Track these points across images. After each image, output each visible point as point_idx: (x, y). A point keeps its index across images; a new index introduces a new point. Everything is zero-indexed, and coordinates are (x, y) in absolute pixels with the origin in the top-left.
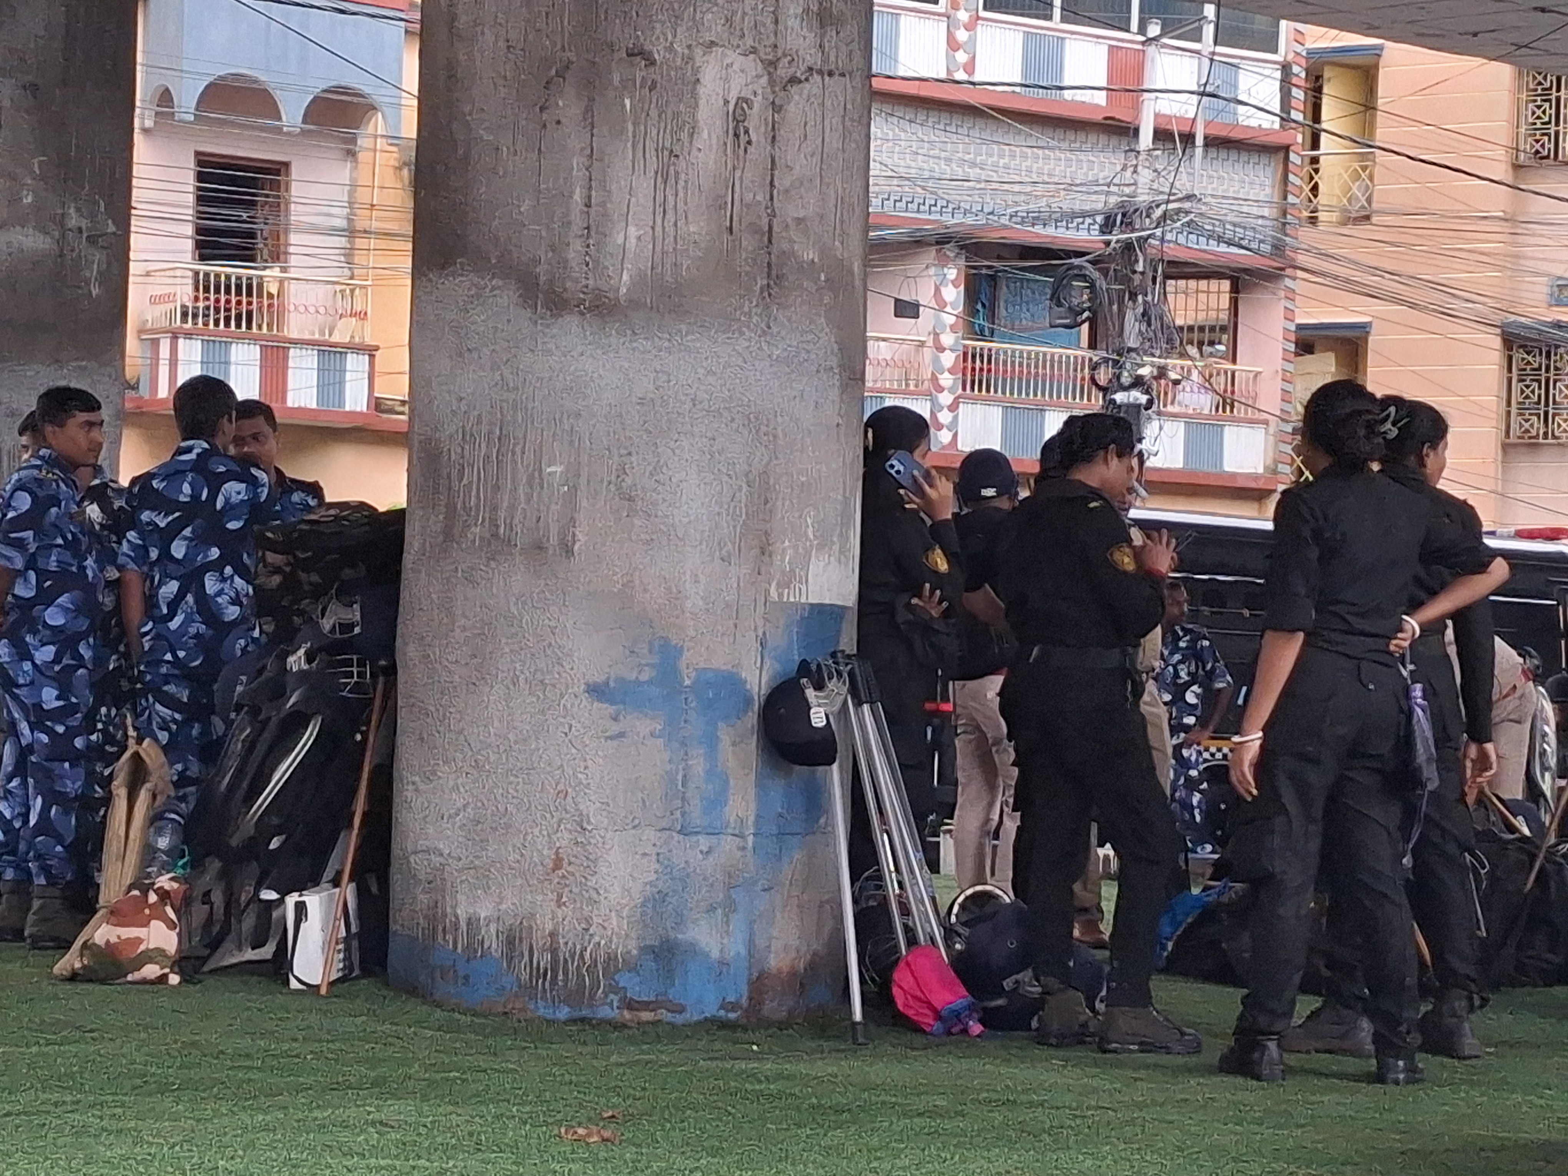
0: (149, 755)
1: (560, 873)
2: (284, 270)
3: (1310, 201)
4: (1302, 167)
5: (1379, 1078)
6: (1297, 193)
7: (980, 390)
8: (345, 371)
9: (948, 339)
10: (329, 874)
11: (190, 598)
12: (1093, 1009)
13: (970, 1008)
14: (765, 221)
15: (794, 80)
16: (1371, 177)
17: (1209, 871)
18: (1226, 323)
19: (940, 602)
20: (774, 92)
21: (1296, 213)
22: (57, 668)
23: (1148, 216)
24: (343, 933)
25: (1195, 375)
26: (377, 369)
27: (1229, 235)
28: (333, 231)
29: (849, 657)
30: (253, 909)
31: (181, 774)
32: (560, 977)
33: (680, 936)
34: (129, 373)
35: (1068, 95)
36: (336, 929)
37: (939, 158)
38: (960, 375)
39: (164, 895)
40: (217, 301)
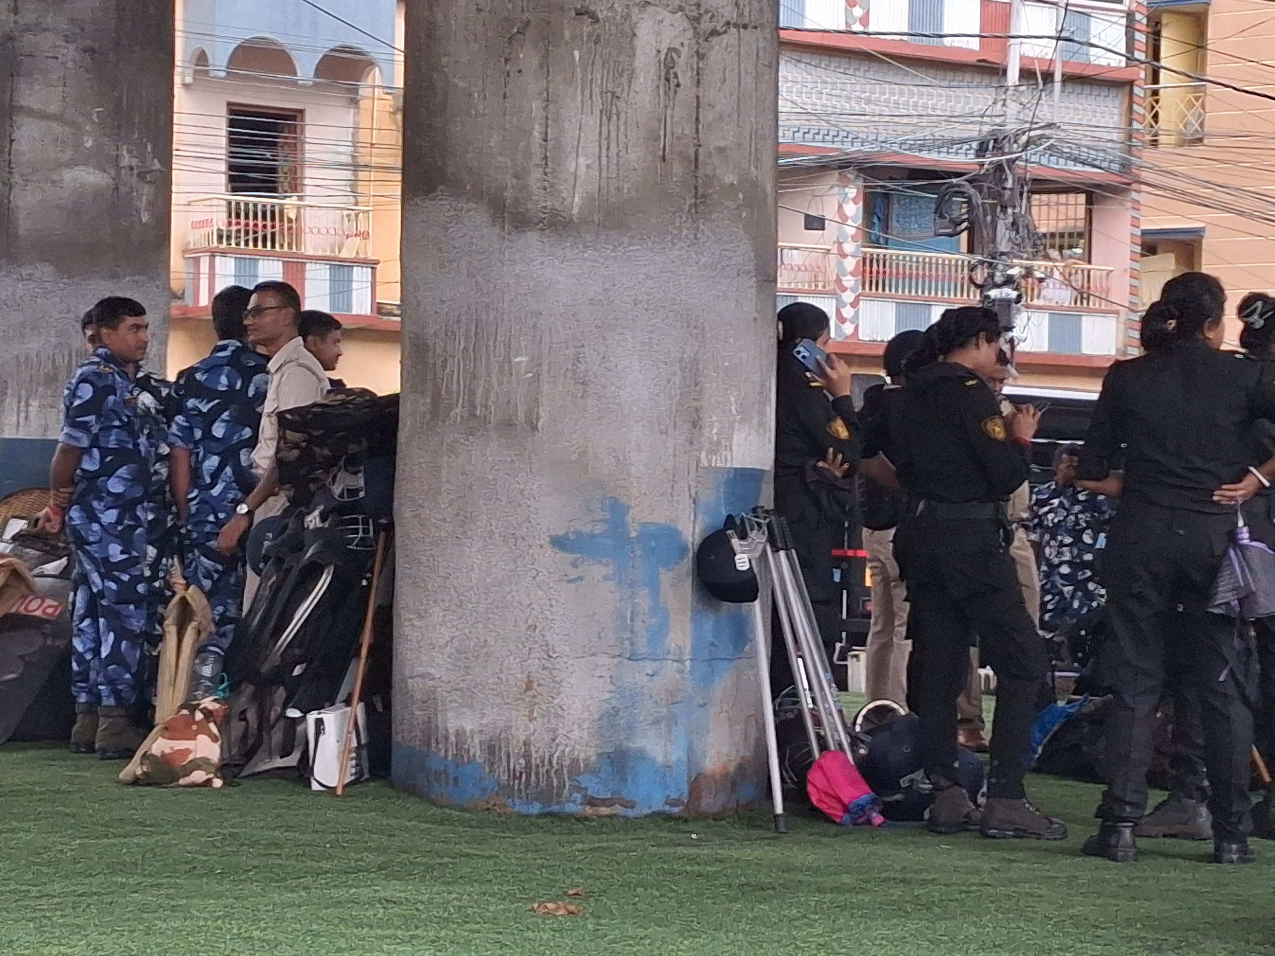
0: (194, 600)
1: (530, 693)
2: (301, 198)
3: (1152, 126)
4: (1144, 98)
5: (1216, 858)
6: (1140, 119)
7: (877, 289)
8: (352, 281)
9: (849, 247)
10: (342, 696)
11: (228, 470)
12: (975, 802)
13: (873, 802)
14: (692, 151)
15: (714, 33)
16: (1203, 106)
17: (1073, 686)
18: (1082, 230)
19: (842, 465)
20: (698, 43)
21: (1139, 136)
22: (120, 528)
23: (1015, 142)
24: (354, 744)
25: (1057, 274)
26: (378, 279)
27: (1084, 156)
28: (340, 166)
29: (767, 512)
30: (281, 724)
31: (222, 615)
32: (533, 777)
33: (630, 745)
34: (174, 285)
35: (947, 41)
36: (349, 740)
37: (839, 96)
38: (860, 277)
39: (208, 714)
40: (247, 225)
